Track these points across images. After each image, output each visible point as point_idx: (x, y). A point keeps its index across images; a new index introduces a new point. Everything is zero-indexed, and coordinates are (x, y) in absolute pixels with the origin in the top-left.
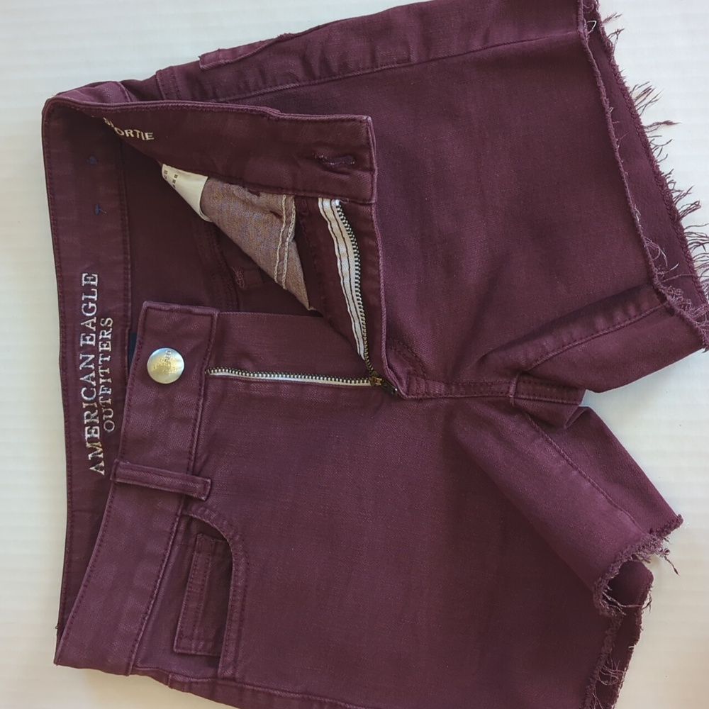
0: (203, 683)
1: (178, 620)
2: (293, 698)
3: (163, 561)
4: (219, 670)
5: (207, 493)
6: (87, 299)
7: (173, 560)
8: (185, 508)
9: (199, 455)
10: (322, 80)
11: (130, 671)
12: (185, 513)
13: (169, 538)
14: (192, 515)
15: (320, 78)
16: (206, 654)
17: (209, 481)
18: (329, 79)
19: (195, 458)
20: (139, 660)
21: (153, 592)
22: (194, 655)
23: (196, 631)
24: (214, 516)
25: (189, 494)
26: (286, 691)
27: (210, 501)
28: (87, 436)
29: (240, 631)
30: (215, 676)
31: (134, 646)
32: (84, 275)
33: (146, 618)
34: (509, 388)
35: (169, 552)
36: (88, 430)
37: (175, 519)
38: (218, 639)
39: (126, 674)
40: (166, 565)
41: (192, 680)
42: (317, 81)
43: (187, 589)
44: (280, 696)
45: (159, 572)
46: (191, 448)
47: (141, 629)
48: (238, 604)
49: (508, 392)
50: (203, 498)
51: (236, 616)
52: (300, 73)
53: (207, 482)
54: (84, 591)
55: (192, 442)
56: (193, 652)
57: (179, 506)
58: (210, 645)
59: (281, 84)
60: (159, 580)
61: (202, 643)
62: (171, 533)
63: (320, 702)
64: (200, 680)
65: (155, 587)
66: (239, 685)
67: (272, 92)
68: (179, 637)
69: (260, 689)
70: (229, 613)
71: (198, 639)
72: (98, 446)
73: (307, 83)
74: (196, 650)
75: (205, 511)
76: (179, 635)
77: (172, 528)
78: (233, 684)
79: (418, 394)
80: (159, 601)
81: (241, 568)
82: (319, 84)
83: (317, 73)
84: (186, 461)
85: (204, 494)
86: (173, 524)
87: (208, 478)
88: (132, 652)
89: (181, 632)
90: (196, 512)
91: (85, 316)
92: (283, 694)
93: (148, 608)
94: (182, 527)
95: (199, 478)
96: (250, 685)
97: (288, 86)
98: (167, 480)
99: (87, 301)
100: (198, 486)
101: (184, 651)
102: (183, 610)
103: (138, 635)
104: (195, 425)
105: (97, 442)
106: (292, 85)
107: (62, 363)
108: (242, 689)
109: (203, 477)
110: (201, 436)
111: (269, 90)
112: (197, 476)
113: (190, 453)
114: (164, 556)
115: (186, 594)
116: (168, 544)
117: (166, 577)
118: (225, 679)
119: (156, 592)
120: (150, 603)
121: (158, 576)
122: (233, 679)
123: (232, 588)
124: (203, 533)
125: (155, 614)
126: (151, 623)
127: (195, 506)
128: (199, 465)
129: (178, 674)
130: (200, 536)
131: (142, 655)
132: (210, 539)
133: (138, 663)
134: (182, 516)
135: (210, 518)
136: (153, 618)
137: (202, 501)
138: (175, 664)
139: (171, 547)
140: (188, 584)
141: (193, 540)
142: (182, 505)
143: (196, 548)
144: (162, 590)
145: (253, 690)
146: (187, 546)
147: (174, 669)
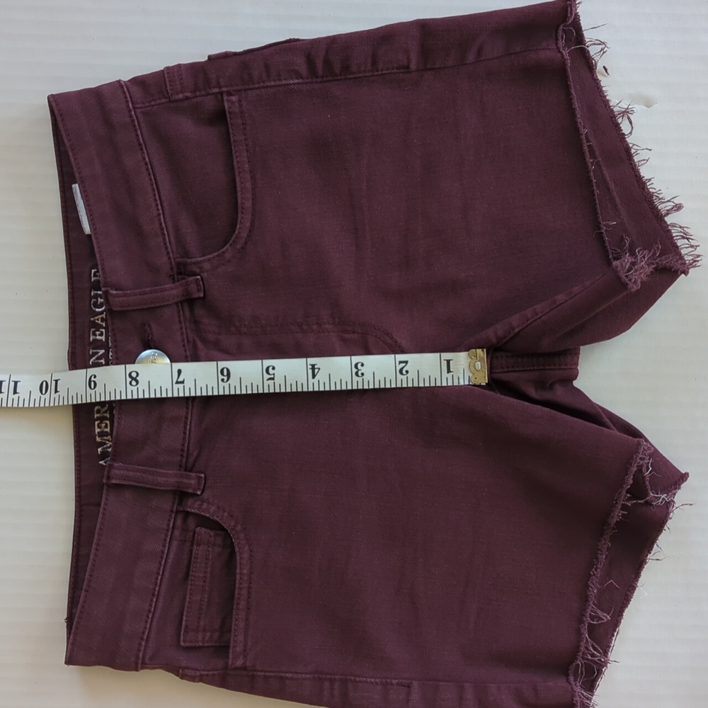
0: (214, 675)
1: (182, 614)
2: (304, 679)
3: (162, 558)
4: (230, 661)
5: (202, 488)
6: (97, 294)
7: (172, 556)
8: (180, 503)
9: (191, 451)
10: (325, 79)
11: (140, 666)
12: (181, 509)
13: (166, 535)
14: (189, 510)
15: (322, 77)
16: (213, 644)
17: (203, 475)
18: (331, 78)
19: (187, 455)
20: (147, 657)
21: (155, 589)
22: (200, 648)
23: (202, 623)
24: (213, 509)
25: (185, 490)
26: (297, 673)
27: (206, 495)
28: (97, 430)
29: (247, 619)
30: (226, 667)
31: (140, 645)
32: (93, 271)
33: (150, 616)
35: (167, 548)
36: (98, 425)
37: (171, 516)
38: (225, 628)
39: (136, 670)
40: (165, 562)
41: (202, 673)
42: (319, 80)
43: (190, 582)
44: (292, 679)
45: (159, 569)
46: (183, 445)
47: (146, 628)
48: (244, 592)
50: (199, 493)
51: (243, 604)
52: (303, 69)
53: (201, 477)
54: (86, 596)
55: (184, 439)
56: (200, 644)
57: (174, 503)
58: (216, 635)
59: (285, 79)
60: (160, 577)
61: (208, 634)
62: (168, 531)
63: (330, 679)
64: (210, 673)
65: (156, 584)
66: (250, 673)
67: (276, 86)
68: (185, 631)
69: (272, 674)
70: (235, 602)
71: (204, 631)
72: (108, 440)
73: (310, 80)
74: (203, 642)
75: (201, 505)
76: (185, 629)
77: (168, 525)
78: (244, 673)
80: (161, 599)
81: (246, 556)
82: (321, 82)
83: (320, 72)
84: (179, 458)
85: (199, 489)
86: (169, 520)
87: (202, 473)
88: (139, 650)
89: (186, 626)
90: (192, 506)
91: (95, 311)
92: (295, 676)
93: (151, 606)
94: (179, 522)
95: (193, 474)
96: (261, 671)
97: (291, 82)
98: (161, 480)
99: (96, 296)
101: (191, 645)
102: (187, 604)
103: (144, 633)
104: (186, 423)
105: (107, 436)
106: (296, 81)
107: (72, 359)
108: (253, 677)
109: (196, 472)
110: (193, 434)
111: (272, 83)
112: (190, 471)
113: (183, 450)
114: (163, 552)
115: (189, 588)
116: (165, 540)
117: (167, 574)
118: (237, 669)
119: (157, 589)
120: (152, 600)
121: (158, 574)
122: (244, 668)
123: (238, 577)
124: (201, 526)
125: (159, 610)
126: (155, 620)
127: (190, 502)
128: (191, 460)
129: (187, 668)
130: (198, 529)
131: (149, 653)
132: (208, 531)
133: (147, 661)
134: (178, 512)
135: (209, 511)
136: (157, 615)
137: (198, 495)
138: (183, 659)
139: (169, 544)
140: (190, 579)
141: (191, 534)
142: (177, 502)
143: (195, 542)
144: (164, 586)
145: (265, 676)
146: (185, 541)
147: (184, 664)
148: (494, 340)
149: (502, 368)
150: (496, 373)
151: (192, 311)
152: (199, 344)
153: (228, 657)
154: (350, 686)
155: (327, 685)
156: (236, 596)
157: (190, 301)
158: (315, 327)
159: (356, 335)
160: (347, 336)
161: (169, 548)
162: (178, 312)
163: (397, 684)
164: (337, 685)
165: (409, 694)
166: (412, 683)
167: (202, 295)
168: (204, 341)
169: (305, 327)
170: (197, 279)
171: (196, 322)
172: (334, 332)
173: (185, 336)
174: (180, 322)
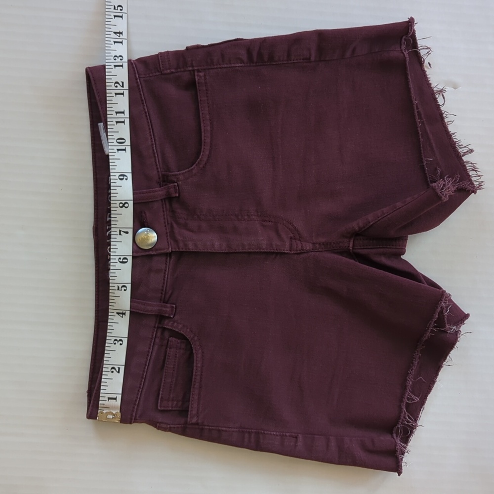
0: (178, 428)
1: (160, 390)
2: (233, 431)
3: (148, 355)
4: (189, 419)
5: (174, 313)
7: (154, 354)
8: (160, 323)
9: (167, 291)
10: (258, 64)
11: (133, 421)
12: (161, 326)
13: (151, 342)
14: (165, 326)
15: (256, 63)
16: (178, 409)
17: (174, 306)
18: (261, 64)
19: (165, 293)
20: (138, 416)
21: (143, 374)
22: (170, 411)
23: (171, 396)
24: (180, 326)
25: (163, 314)
26: (229, 428)
27: (176, 317)
29: (199, 394)
30: (186, 423)
31: (134, 408)
33: (140, 391)
34: (349, 244)
37: (154, 330)
38: (186, 399)
39: (131, 423)
40: (150, 358)
41: (171, 426)
42: (254, 65)
43: (165, 371)
44: (226, 431)
45: (146, 362)
46: (163, 287)
47: (137, 398)
48: (198, 378)
49: (349, 246)
50: (172, 316)
51: (197, 385)
52: (245, 57)
53: (173, 307)
55: (164, 283)
56: (170, 408)
57: (156, 322)
58: (180, 403)
59: (233, 63)
60: (147, 367)
61: (175, 402)
62: (152, 339)
63: (249, 432)
64: (176, 426)
65: (144, 371)
66: (201, 427)
67: (227, 67)
68: (161, 400)
70: (193, 383)
71: (173, 400)
73: (249, 65)
74: (172, 407)
75: (173, 324)
77: (152, 336)
78: (197, 427)
79: (297, 250)
80: (147, 380)
81: (200, 355)
82: (255, 66)
83: (255, 59)
84: (160, 295)
85: (172, 314)
86: (153, 333)
87: (174, 304)
88: (133, 411)
89: (162, 397)
90: (168, 324)
91: (110, 202)
92: (227, 429)
93: (141, 384)
94: (159, 334)
95: (169, 305)
96: (207, 426)
97: (237, 65)
98: (149, 308)
100: (168, 310)
101: (165, 409)
102: (162, 384)
103: (136, 401)
104: (165, 273)
106: (240, 65)
107: (95, 232)
108: (202, 429)
109: (170, 304)
110: (169, 280)
111: (226, 66)
112: (167, 303)
113: (162, 290)
114: (149, 352)
115: (164, 374)
116: (150, 345)
117: (150, 365)
118: (192, 424)
119: (145, 374)
120: (142, 381)
121: (146, 365)
122: (197, 424)
123: (195, 368)
124: (173, 337)
125: (145, 387)
126: (143, 393)
127: (166, 321)
128: (167, 296)
129: (162, 423)
130: (171, 338)
131: (139, 413)
132: (177, 340)
133: (138, 418)
134: (158, 328)
135: (178, 328)
136: (144, 390)
137: (171, 318)
138: (160, 418)
139: (153, 347)
140: (165, 368)
141: (166, 341)
142: (158, 321)
143: (169, 346)
144: (149, 373)
145: (209, 429)
146: (162, 346)
147: (160, 421)
148: (357, 229)
149: (360, 246)
150: (355, 249)
151: (171, 205)
152: (175, 225)
153: (187, 417)
154: (261, 436)
155: (247, 435)
156: (193, 380)
157: (169, 199)
158: (246, 217)
159: (271, 223)
160: (265, 223)
161: (152, 349)
162: (162, 205)
163: (289, 436)
164: (253, 435)
165: (296, 442)
166: (298, 435)
167: (177, 195)
168: (178, 224)
169: (240, 217)
170: (175, 185)
171: (173, 212)
172: (258, 220)
173: (166, 220)
174: (163, 211)
